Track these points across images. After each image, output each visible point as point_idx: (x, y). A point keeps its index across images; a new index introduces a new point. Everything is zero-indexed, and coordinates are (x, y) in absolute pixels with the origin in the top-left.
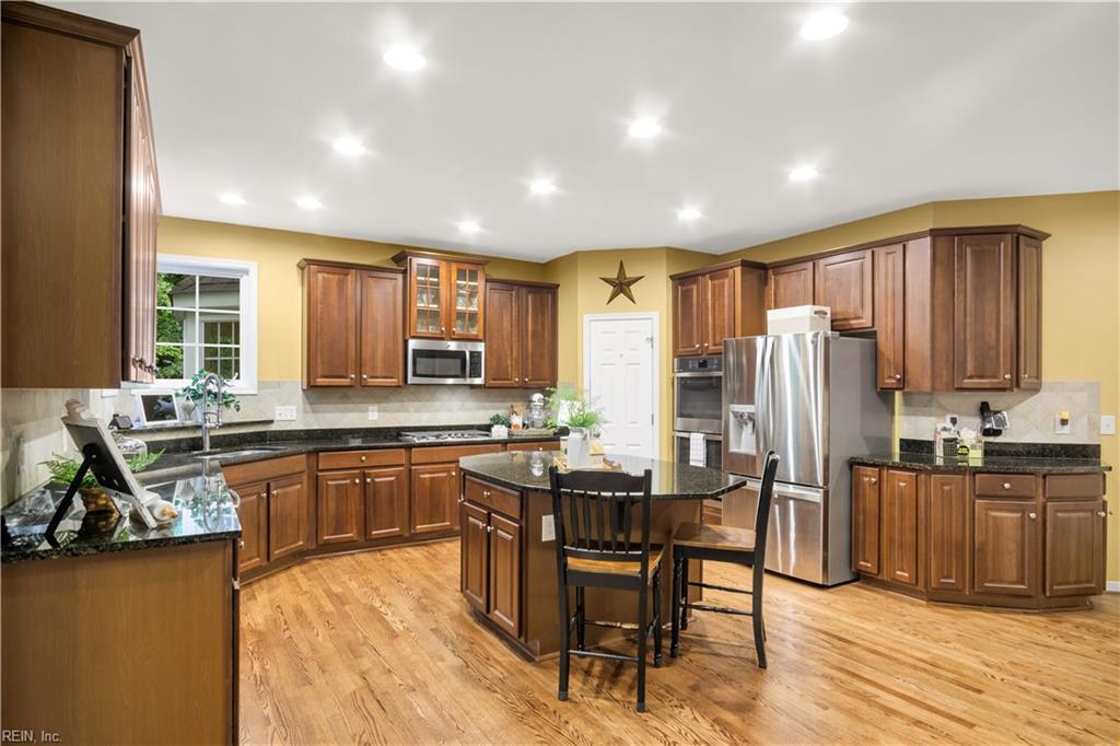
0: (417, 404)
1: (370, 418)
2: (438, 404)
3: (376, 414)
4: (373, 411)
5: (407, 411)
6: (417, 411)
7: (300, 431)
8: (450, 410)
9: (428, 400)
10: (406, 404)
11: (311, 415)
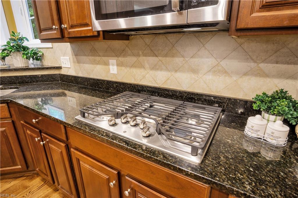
0: (153, 60)
1: (112, 72)
2: (178, 60)
3: (115, 67)
4: (113, 65)
5: (142, 66)
6: (154, 68)
7: (72, 76)
8: (195, 71)
9: (166, 56)
10: (142, 58)
11: (77, 64)
